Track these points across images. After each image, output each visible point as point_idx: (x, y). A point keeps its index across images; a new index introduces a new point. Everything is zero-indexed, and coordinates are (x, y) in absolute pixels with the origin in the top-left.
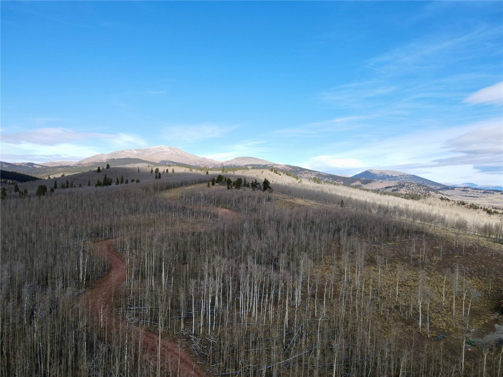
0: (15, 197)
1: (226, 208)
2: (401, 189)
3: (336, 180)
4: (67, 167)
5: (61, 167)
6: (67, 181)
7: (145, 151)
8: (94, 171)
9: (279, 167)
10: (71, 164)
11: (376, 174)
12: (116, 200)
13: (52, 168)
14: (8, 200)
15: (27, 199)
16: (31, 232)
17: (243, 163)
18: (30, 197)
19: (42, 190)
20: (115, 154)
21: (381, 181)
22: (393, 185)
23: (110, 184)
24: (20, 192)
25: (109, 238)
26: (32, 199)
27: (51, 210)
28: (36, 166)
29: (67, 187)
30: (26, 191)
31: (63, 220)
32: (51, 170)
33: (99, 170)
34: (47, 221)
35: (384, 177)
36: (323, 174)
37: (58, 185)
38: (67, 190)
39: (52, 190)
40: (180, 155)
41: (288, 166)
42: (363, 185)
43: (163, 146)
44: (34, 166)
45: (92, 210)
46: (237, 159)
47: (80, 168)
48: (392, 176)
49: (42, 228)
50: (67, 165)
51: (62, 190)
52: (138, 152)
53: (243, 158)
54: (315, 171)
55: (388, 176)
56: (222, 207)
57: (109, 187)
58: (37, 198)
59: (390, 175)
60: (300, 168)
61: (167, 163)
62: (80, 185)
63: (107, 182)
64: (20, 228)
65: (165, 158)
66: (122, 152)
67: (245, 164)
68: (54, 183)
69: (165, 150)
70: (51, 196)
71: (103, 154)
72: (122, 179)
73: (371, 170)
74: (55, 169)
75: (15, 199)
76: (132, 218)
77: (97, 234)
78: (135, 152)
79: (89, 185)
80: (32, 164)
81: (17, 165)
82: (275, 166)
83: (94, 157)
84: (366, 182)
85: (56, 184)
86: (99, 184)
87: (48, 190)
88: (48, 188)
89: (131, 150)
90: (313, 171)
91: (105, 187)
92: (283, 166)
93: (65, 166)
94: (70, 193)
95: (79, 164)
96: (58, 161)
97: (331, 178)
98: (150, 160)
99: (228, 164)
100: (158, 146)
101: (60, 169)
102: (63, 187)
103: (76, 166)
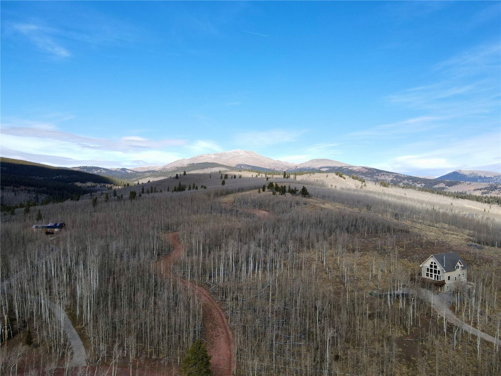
0: (115, 200)
1: (265, 211)
2: (493, 192)
3: (416, 182)
4: (153, 171)
5: (149, 172)
6: (152, 187)
7: (221, 155)
8: (174, 178)
9: (354, 169)
10: (157, 169)
11: (465, 175)
12: (184, 204)
13: (141, 172)
14: (110, 203)
15: (123, 202)
16: (126, 225)
17: (317, 166)
18: (124, 201)
19: (133, 195)
20: (195, 158)
21: (469, 183)
22: (483, 187)
23: (184, 190)
24: (118, 197)
25: (176, 231)
26: (126, 202)
27: (139, 211)
28: (128, 171)
29: (152, 192)
30: (122, 196)
31: (146, 218)
32: (140, 174)
33: (177, 177)
34: (136, 218)
35: (474, 178)
36: (403, 176)
37: (145, 191)
38: (151, 195)
39: (140, 195)
40: (255, 158)
41: (364, 167)
42: (447, 187)
43: (239, 150)
44: (126, 171)
45: (166, 211)
46: (312, 161)
47: (165, 173)
48: (485, 177)
49: (133, 223)
50: (153, 169)
51: (147, 195)
52: (215, 157)
53: (318, 160)
54: (393, 173)
55: (480, 177)
56: (263, 210)
57: (183, 193)
58: (129, 201)
59: (483, 176)
60: (377, 170)
61: (242, 167)
62: (161, 191)
63: (181, 188)
64: (120, 223)
65: (240, 162)
66: (201, 156)
67: (320, 166)
68: (141, 188)
69: (241, 154)
70: (139, 200)
71: (184, 159)
72: (194, 185)
73: (460, 171)
74: (143, 174)
75: (115, 203)
76: (194, 217)
77: (168, 228)
78: (213, 156)
79: (168, 190)
80: (124, 169)
81: (113, 170)
82: (350, 168)
83: (177, 161)
84: (450, 184)
85: (143, 189)
86: (175, 190)
87: (137, 195)
88: (137, 193)
89: (209, 155)
90: (391, 173)
91: (179, 192)
92: (359, 168)
93: (151, 171)
94: (153, 197)
95: (164, 169)
96: (146, 166)
97: (411, 180)
98: (226, 164)
99: (302, 166)
100: (234, 151)
101: (148, 174)
102: (148, 192)
103: (161, 171)
